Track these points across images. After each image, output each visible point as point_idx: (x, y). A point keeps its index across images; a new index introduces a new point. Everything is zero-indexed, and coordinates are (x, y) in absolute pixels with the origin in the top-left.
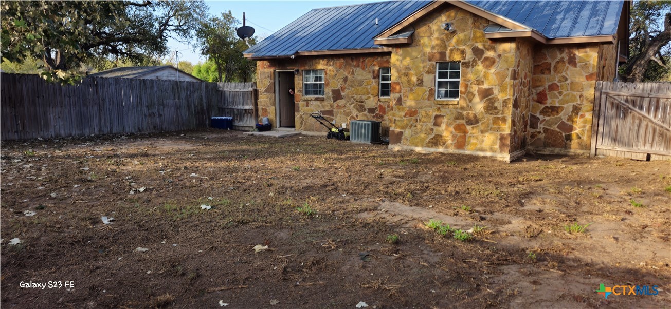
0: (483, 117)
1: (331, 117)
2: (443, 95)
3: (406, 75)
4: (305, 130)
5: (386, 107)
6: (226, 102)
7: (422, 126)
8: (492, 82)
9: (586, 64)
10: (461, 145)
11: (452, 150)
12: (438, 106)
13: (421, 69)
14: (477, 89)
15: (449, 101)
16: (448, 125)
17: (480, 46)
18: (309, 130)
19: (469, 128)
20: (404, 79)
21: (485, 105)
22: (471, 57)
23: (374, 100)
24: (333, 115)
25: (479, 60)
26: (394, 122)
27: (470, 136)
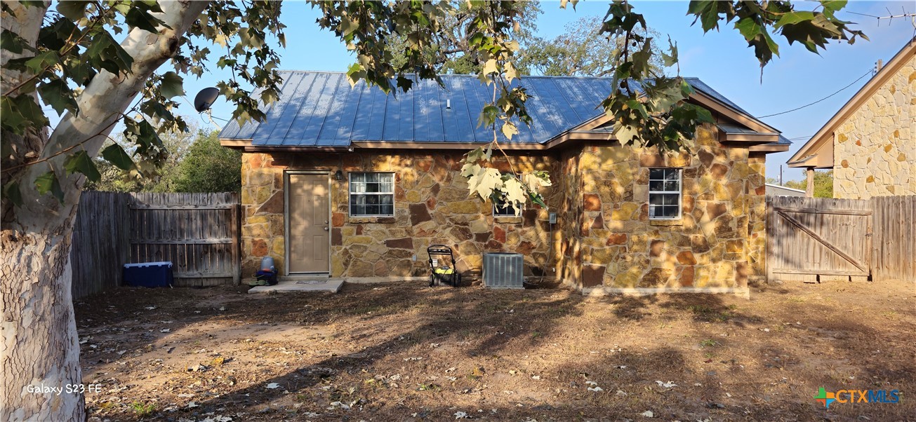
0: (715, 242)
1: (408, 250)
2: (653, 213)
3: (608, 184)
4: (355, 274)
5: (506, 230)
7: (633, 256)
8: (725, 196)
9: (755, 176)
10: (687, 280)
11: (676, 287)
12: (656, 228)
13: (631, 177)
14: (706, 205)
15: (666, 221)
16: (670, 253)
17: (708, 149)
18: (363, 276)
19: (697, 256)
20: (605, 189)
21: (717, 225)
22: (698, 162)
23: (486, 220)
24: (411, 247)
25: (708, 167)
26: (592, 254)
27: (700, 268)
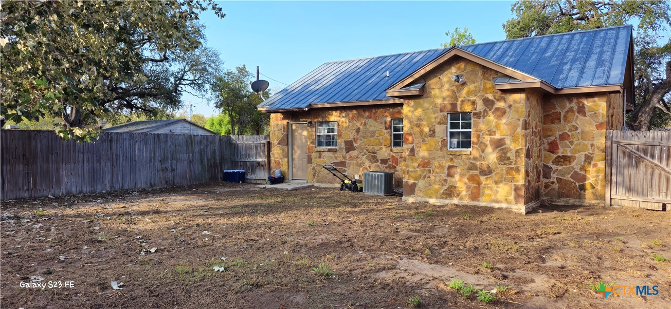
0: (497, 168)
2: (456, 146)
3: (418, 126)
4: (318, 182)
5: (399, 157)
6: (239, 155)
7: (435, 176)
8: (504, 132)
9: (596, 113)
10: (475, 196)
11: (467, 201)
12: (451, 156)
13: (433, 120)
14: (489, 139)
15: (461, 151)
16: (462, 175)
17: (490, 97)
18: (322, 182)
19: (483, 178)
20: (416, 130)
21: (498, 155)
22: (482, 107)
23: (386, 150)
24: (345, 167)
25: (490, 110)
26: (408, 174)
27: (485, 187)
